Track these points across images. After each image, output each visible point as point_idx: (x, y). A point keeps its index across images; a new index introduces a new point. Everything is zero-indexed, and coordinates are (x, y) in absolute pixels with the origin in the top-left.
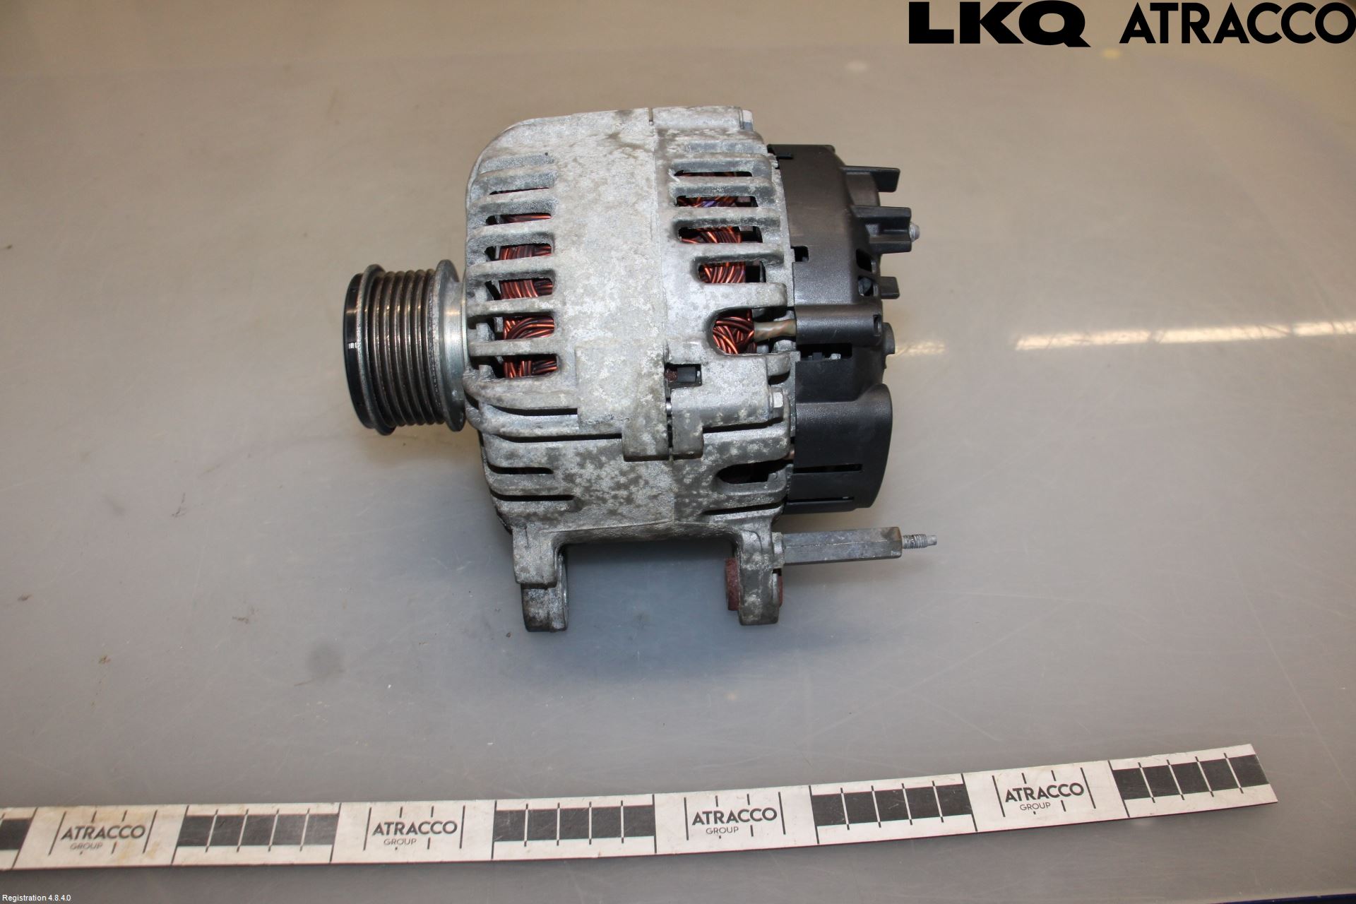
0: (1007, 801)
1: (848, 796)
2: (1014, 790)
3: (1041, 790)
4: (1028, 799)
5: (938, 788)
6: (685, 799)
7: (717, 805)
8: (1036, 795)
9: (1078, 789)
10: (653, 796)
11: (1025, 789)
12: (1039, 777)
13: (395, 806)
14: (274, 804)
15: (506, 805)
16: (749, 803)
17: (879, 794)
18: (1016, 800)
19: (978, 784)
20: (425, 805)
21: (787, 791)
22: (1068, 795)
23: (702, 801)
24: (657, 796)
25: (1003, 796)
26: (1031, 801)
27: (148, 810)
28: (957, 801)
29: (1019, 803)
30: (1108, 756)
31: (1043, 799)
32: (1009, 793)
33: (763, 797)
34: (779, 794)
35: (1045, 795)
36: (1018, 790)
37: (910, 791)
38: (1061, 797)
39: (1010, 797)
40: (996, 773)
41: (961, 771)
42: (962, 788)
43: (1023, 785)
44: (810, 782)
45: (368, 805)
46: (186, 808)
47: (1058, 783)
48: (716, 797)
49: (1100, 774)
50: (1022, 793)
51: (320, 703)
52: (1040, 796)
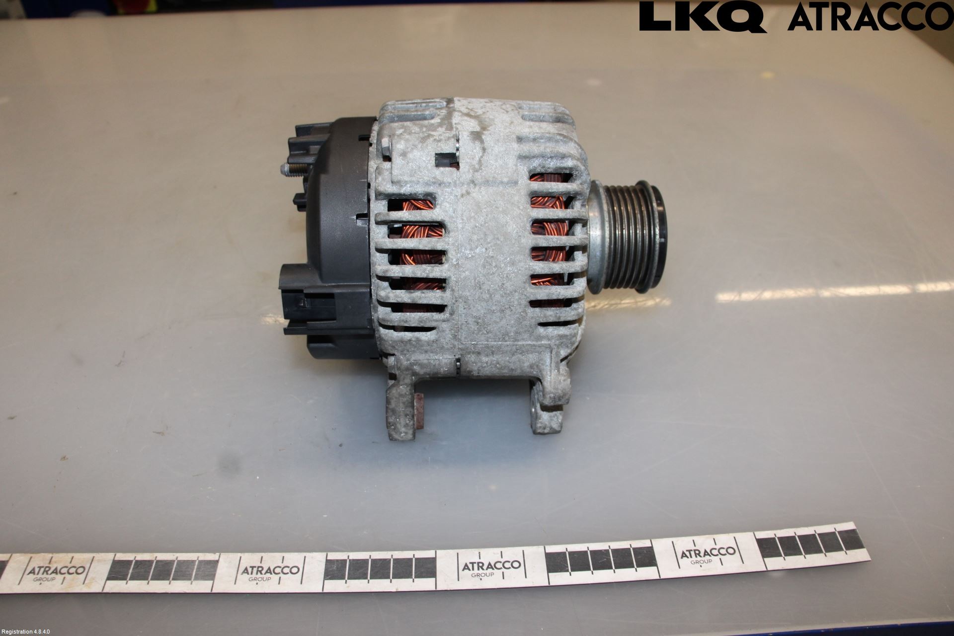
0: (682, 557)
1: (571, 553)
2: (687, 551)
3: (706, 551)
4: (696, 557)
5: (634, 549)
6: (458, 554)
7: (480, 558)
8: (702, 554)
9: (731, 551)
10: (436, 552)
11: (695, 550)
12: (704, 542)
13: (257, 556)
14: (174, 554)
15: (333, 556)
16: (502, 557)
17: (593, 552)
18: (688, 558)
19: (661, 547)
20: (278, 556)
21: (528, 550)
22: (725, 555)
23: (469, 555)
25: (679, 555)
26: (699, 558)
27: (89, 556)
28: (647, 558)
29: (690, 559)
30: (753, 529)
31: (707, 557)
32: (683, 553)
33: (512, 553)
34: (523, 551)
35: (708, 554)
36: (689, 551)
37: (614, 551)
38: (720, 556)
39: (684, 555)
40: (674, 539)
41: (651, 538)
42: (651, 549)
43: (693, 548)
44: (544, 544)
45: (239, 555)
46: (113, 556)
47: (718, 547)
48: (479, 553)
49: (748, 542)
50: (693, 553)
51: (210, 488)
52: (705, 555)
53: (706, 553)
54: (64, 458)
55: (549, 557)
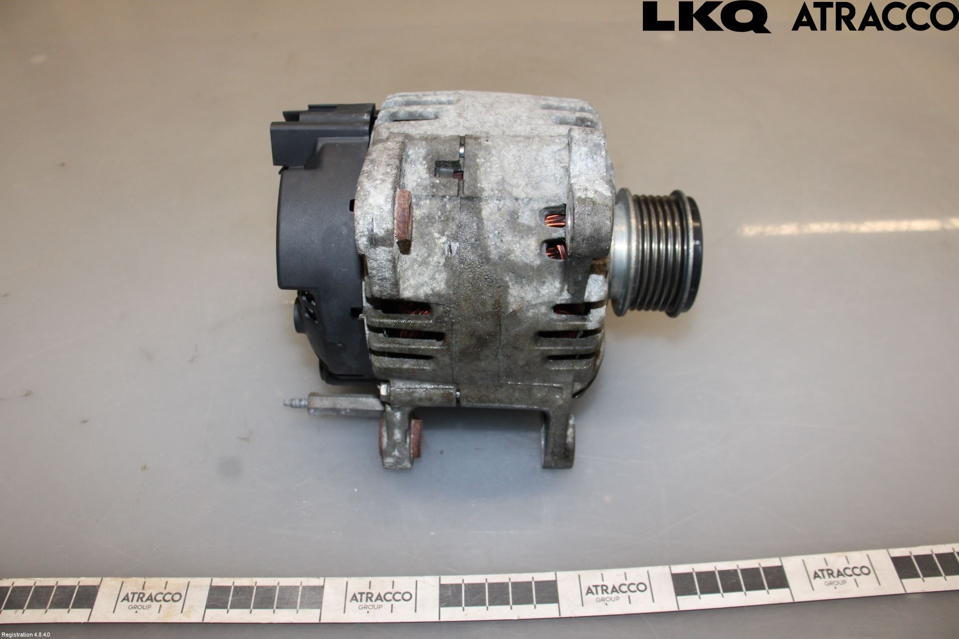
0: (815, 577)
1: (698, 574)
2: (819, 570)
3: (839, 571)
4: (829, 577)
5: (764, 569)
6: (579, 576)
7: (603, 580)
8: (835, 574)
9: (866, 571)
10: (556, 574)
11: (828, 570)
12: (837, 561)
13: (365, 580)
14: (275, 579)
15: (448, 580)
16: (626, 579)
17: (721, 572)
18: (820, 578)
19: (792, 565)
20: (388, 580)
21: (654, 570)
22: (859, 575)
23: (592, 577)
24: (559, 573)
25: (812, 575)
26: (832, 579)
27: (184, 581)
28: (777, 578)
29: (823, 580)
30: (887, 546)
31: (841, 578)
32: (816, 573)
33: (636, 574)
34: (648, 572)
35: (842, 575)
36: (822, 570)
37: (743, 571)
38: (854, 577)
39: (816, 575)
40: (805, 557)
41: (780, 554)
42: (780, 569)
43: (824, 567)
44: (670, 563)
45: (345, 579)
46: (210, 581)
47: (851, 566)
48: (602, 574)
49: (882, 559)
50: (825, 573)
51: (305, 502)
52: (838, 575)
53: (839, 574)
54: (145, 467)
55: (676, 578)
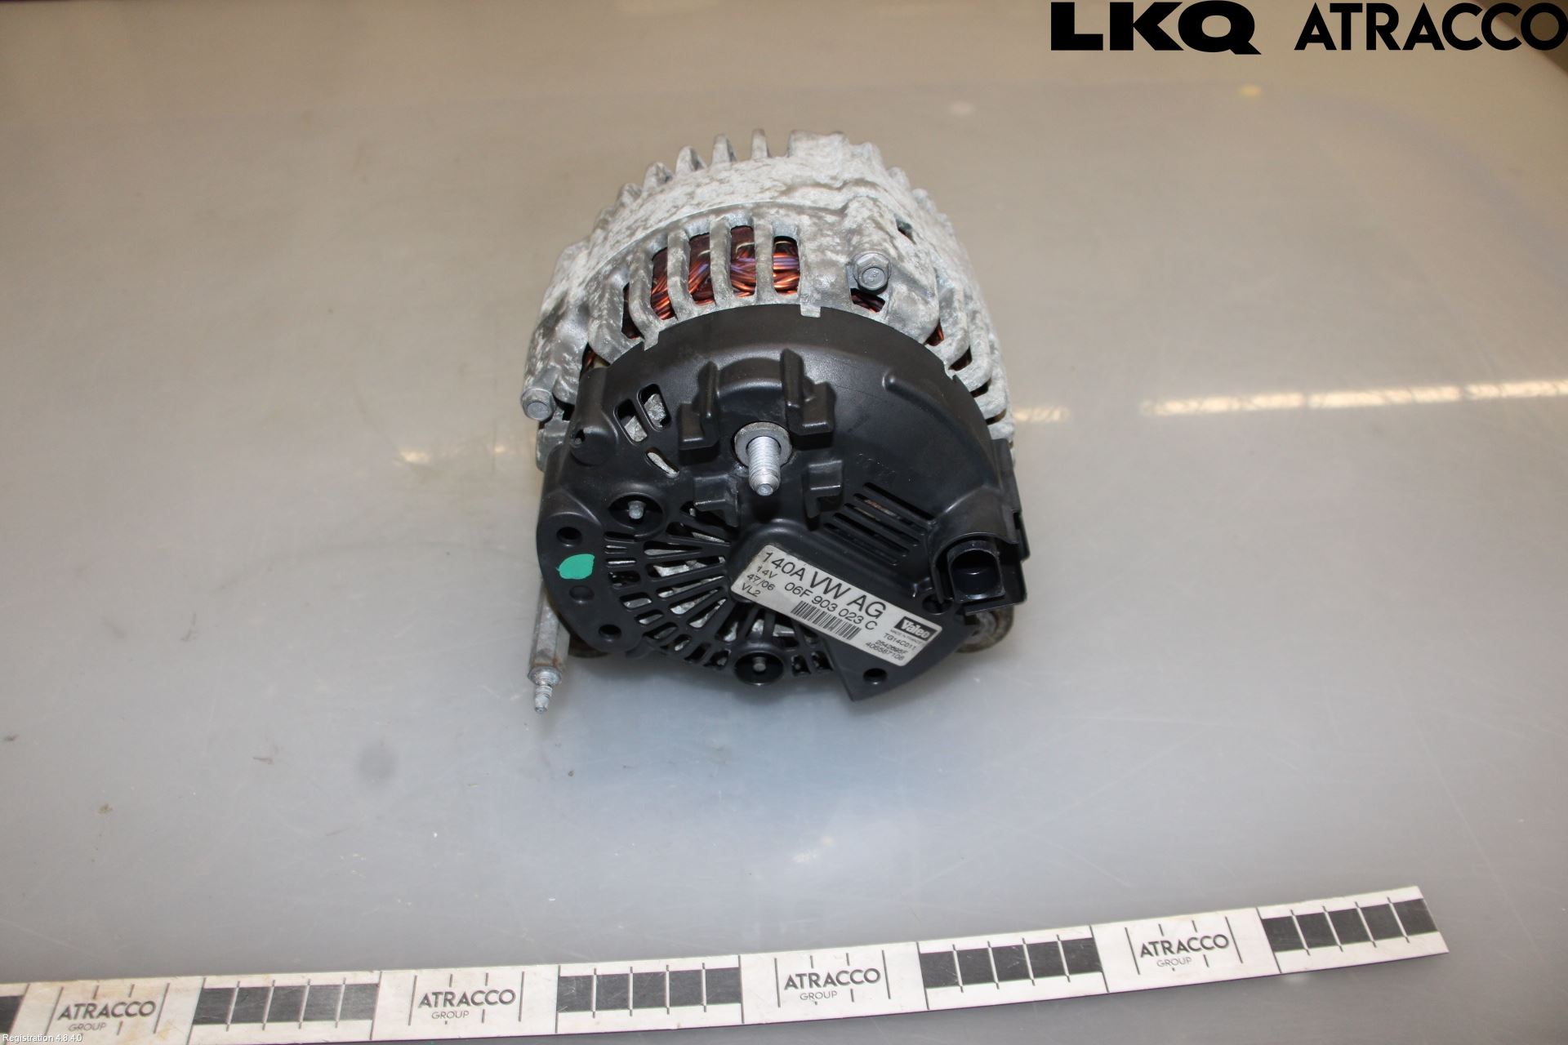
0: (1142, 956)
1: (961, 953)
2: (1150, 943)
3: (1180, 943)
4: (1165, 953)
5: (1064, 943)
6: (775, 959)
7: (812, 967)
8: (1174, 949)
9: (1221, 941)
10: (739, 957)
11: (1162, 942)
12: (1177, 928)
13: (444, 973)
14: (304, 974)
15: (571, 970)
16: (849, 963)
17: (997, 950)
18: (1151, 955)
19: (1109, 938)
20: (478, 972)
21: (891, 949)
22: (1212, 948)
23: (795, 962)
24: (743, 957)
25: (1138, 951)
26: (1169, 956)
27: (160, 983)
28: (1085, 957)
29: (1155, 958)
30: (1255, 902)
31: (1183, 953)
32: (1144, 947)
33: (865, 956)
34: (883, 952)
35: (1185, 949)
36: (1153, 943)
37: (1032, 947)
38: (1203, 951)
39: (1145, 951)
40: (1129, 924)
41: (1090, 921)
42: (1090, 943)
43: (1159, 938)
44: (917, 938)
45: (413, 972)
46: (202, 981)
47: (1199, 935)
48: (811, 957)
49: (1247, 924)
50: (1159, 947)
51: (356, 855)
52: (1179, 949)
53: (1181, 947)
54: (105, 808)
55: (926, 959)
